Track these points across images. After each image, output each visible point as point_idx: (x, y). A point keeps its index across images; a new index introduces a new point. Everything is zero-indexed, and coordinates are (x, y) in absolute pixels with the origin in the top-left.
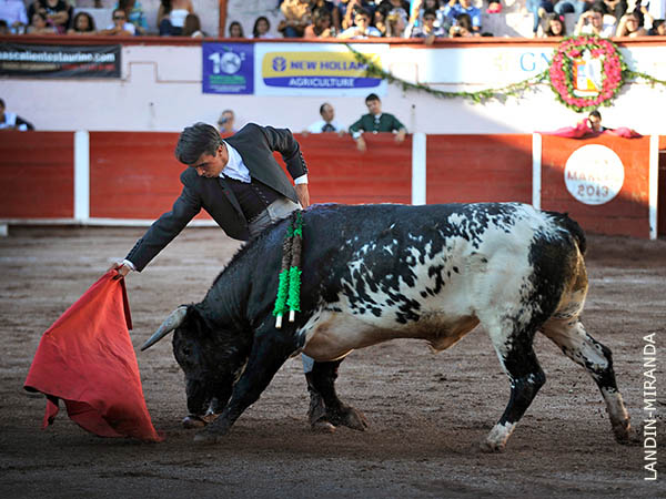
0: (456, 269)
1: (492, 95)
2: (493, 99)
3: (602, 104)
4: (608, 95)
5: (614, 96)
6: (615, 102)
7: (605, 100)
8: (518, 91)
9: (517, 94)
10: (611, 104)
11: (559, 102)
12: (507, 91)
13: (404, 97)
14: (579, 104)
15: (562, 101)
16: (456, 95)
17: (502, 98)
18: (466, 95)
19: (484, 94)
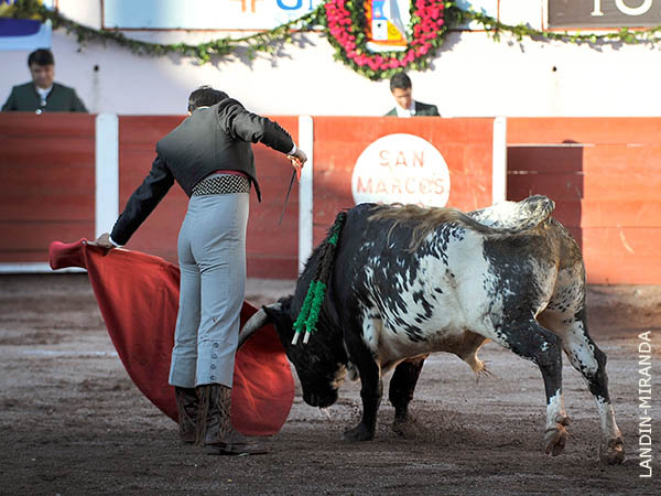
0: (439, 291)
1: (229, 50)
2: (231, 56)
3: (413, 66)
4: (422, 50)
5: (433, 53)
6: (436, 62)
7: (418, 59)
8: (273, 43)
9: (270, 49)
10: (427, 66)
11: (341, 63)
12: (254, 42)
13: (79, 51)
14: (374, 67)
15: (347, 61)
16: (167, 50)
17: (247, 55)
18: (186, 50)
19: (215, 47)
